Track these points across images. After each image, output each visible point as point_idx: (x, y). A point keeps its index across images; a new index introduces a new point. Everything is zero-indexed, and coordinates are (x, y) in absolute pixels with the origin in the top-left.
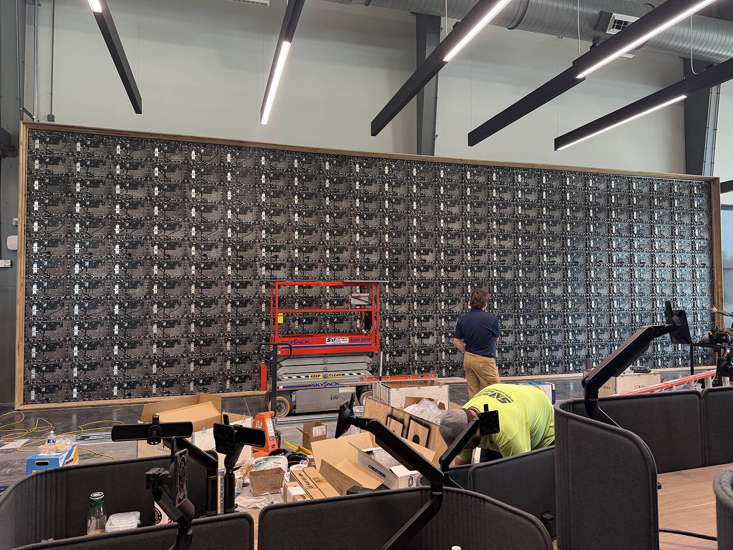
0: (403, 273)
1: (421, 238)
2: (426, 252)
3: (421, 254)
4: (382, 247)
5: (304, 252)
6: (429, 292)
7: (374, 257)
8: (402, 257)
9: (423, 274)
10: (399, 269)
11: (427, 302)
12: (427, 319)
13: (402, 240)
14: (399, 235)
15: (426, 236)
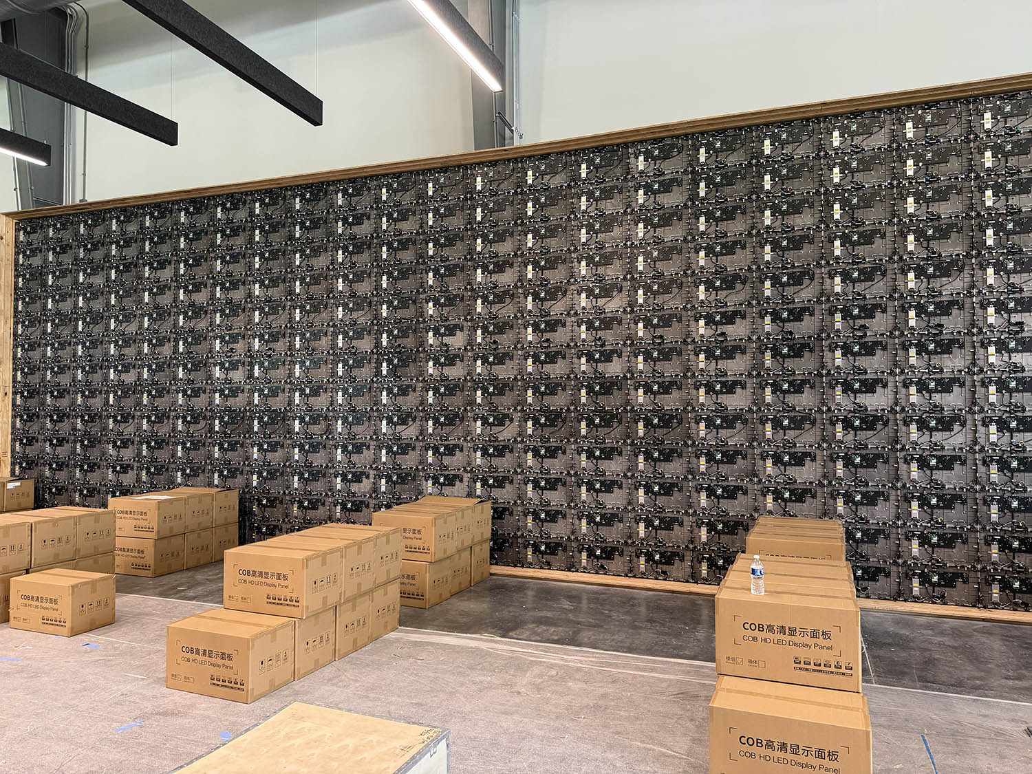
0: (412, 369)
1: (442, 306)
2: (451, 331)
3: (442, 335)
6: (455, 402)
8: (409, 342)
9: (446, 370)
10: (404, 363)
12: (451, 451)
14: (404, 304)
15: (451, 301)
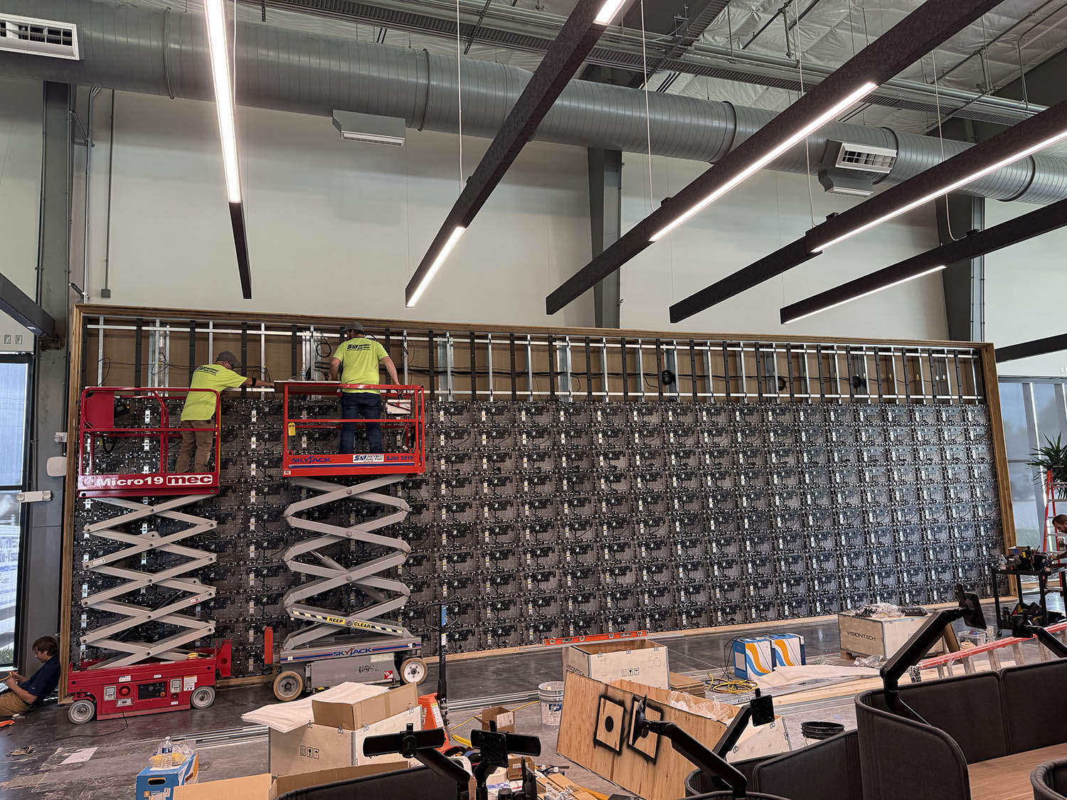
1: (609, 437)
2: (617, 456)
3: (610, 459)
4: (557, 451)
5: (452, 462)
7: (547, 466)
8: (584, 464)
10: (581, 481)
11: (620, 525)
12: (622, 548)
13: (583, 441)
14: (579, 433)
15: (616, 433)
